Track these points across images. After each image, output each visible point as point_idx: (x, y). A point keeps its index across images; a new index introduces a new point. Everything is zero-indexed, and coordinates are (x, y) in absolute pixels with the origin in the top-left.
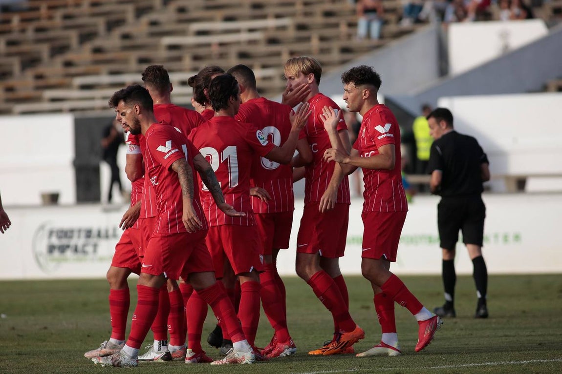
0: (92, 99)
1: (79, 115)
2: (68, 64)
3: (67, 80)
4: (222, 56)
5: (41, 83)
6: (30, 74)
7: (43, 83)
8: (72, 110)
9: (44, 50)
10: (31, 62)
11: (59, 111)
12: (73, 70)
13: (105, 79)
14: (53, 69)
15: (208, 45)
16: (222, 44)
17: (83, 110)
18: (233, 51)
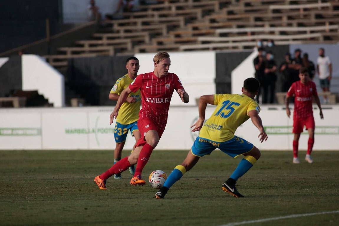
0: (227, 42)
1: (219, 51)
2: (213, 21)
3: (212, 31)
4: (305, 16)
5: (196, 32)
6: (190, 26)
7: (197, 32)
8: (215, 49)
9: (199, 12)
10: (190, 19)
11: (207, 49)
12: (216, 25)
13: (235, 30)
14: (204, 24)
15: (298, 10)
16: (305, 10)
17: (221, 48)
18: (313, 13)
